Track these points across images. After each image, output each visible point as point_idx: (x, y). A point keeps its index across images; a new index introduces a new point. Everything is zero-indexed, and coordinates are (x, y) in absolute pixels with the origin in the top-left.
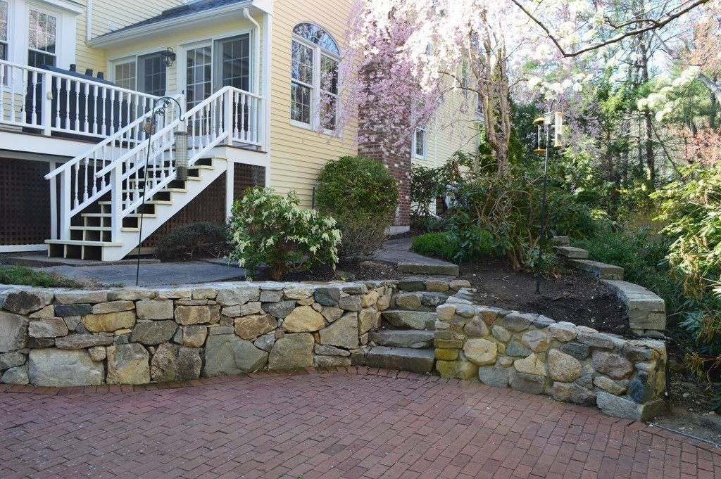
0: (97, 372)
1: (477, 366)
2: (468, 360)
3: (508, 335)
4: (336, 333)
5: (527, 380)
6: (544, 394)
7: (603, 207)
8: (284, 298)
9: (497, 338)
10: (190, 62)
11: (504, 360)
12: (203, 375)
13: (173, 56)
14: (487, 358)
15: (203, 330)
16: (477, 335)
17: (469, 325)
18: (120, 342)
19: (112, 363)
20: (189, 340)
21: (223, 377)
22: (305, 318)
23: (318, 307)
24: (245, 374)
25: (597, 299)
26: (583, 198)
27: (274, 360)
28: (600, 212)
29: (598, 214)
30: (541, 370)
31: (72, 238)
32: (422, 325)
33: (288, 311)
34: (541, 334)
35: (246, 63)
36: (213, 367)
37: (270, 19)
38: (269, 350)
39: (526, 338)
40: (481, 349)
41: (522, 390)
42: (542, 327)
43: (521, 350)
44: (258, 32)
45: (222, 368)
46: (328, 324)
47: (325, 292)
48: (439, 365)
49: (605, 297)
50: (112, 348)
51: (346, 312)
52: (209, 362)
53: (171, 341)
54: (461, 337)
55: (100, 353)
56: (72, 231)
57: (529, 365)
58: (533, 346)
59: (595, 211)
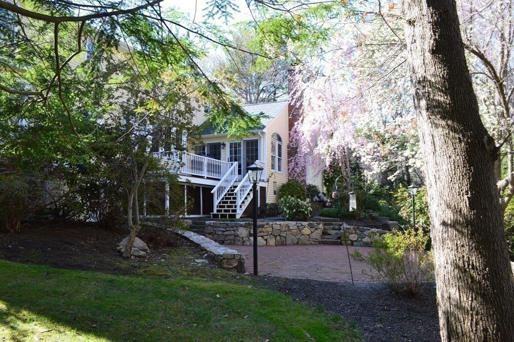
0: (265, 242)
1: (352, 242)
2: (350, 240)
3: (360, 233)
4: (314, 235)
5: (366, 243)
6: (370, 246)
7: (385, 199)
8: (302, 225)
9: (357, 234)
10: (231, 147)
11: (360, 239)
12: (286, 244)
13: (224, 145)
14: (355, 239)
15: (285, 232)
16: (352, 233)
17: (350, 231)
18: (270, 235)
19: (268, 240)
20: (283, 235)
21: (290, 245)
22: (307, 231)
23: (309, 228)
24: (294, 245)
25: (382, 225)
26: (375, 194)
27: (300, 242)
28: (383, 202)
29: (382, 202)
30: (369, 240)
31: (217, 212)
32: (334, 234)
33: (303, 229)
34: (369, 231)
35: (257, 150)
36: (288, 243)
37: (266, 135)
38: (299, 239)
39: (365, 233)
40: (353, 237)
41: (364, 246)
42: (369, 230)
43: (364, 236)
44: (262, 139)
45: (289, 243)
46: (312, 232)
47: (311, 224)
48: (342, 242)
49: (385, 225)
50: (268, 236)
51: (316, 229)
52: (287, 241)
53: (279, 235)
54: (348, 234)
55: (266, 237)
56: (217, 210)
57: (366, 239)
58: (367, 234)
59: (380, 201)
